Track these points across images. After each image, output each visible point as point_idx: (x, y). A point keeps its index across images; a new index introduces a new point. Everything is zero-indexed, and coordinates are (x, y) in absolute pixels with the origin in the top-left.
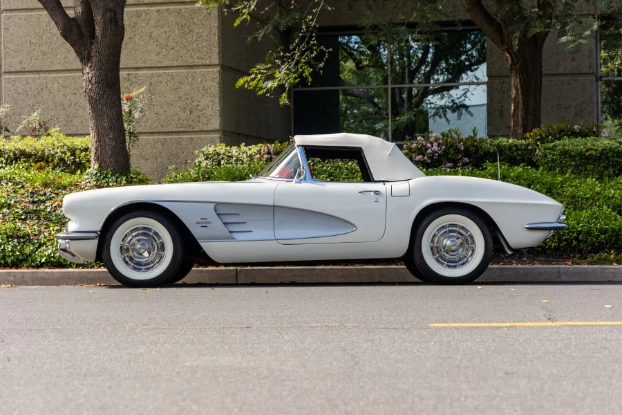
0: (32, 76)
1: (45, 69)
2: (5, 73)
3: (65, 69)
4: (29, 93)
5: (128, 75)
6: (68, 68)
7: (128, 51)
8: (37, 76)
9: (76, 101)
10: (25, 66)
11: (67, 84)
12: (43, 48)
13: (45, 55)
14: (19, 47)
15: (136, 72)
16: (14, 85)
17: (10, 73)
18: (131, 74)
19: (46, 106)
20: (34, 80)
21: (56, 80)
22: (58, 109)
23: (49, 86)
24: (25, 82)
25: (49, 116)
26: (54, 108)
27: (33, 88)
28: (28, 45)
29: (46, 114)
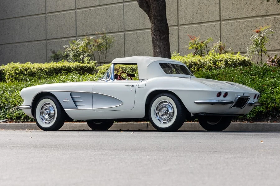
0: (233, 21)
1: (239, 17)
2: (223, 20)
3: (247, 16)
4: (232, 30)
5: (274, 18)
6: (249, 16)
7: (274, 5)
8: (236, 21)
9: (252, 34)
10: (231, 16)
11: (248, 24)
12: (238, 6)
13: (239, 10)
14: (228, 6)
15: (278, 16)
16: (226, 27)
17: (225, 20)
18: (276, 18)
19: (240, 37)
20: (234, 23)
21: (243, 23)
22: (244, 38)
23: (240, 26)
24: (231, 25)
25: (241, 42)
26: (243, 38)
27: (234, 28)
28: (232, 5)
29: (239, 41)
